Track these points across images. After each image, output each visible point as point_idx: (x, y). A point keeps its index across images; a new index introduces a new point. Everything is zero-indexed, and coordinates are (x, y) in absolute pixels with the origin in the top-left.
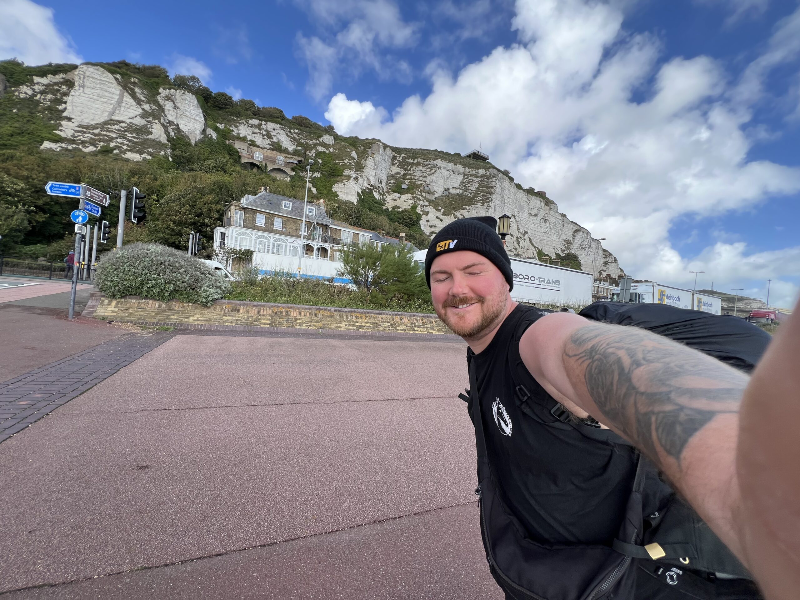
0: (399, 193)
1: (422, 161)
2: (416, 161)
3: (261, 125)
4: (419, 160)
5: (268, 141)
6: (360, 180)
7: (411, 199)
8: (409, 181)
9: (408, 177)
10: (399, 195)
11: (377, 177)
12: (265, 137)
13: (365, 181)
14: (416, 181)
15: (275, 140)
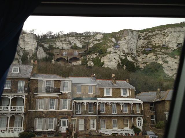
0: (145, 54)
1: (158, 32)
2: (154, 33)
3: (66, 39)
4: (155, 32)
5: (70, 46)
6: (118, 53)
7: (154, 56)
8: (151, 45)
9: (150, 44)
10: (146, 55)
11: (129, 48)
12: (68, 44)
13: (121, 52)
14: (156, 45)
15: (73, 44)
